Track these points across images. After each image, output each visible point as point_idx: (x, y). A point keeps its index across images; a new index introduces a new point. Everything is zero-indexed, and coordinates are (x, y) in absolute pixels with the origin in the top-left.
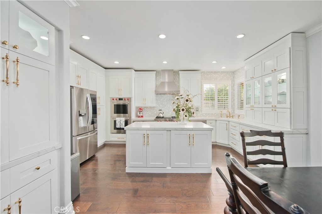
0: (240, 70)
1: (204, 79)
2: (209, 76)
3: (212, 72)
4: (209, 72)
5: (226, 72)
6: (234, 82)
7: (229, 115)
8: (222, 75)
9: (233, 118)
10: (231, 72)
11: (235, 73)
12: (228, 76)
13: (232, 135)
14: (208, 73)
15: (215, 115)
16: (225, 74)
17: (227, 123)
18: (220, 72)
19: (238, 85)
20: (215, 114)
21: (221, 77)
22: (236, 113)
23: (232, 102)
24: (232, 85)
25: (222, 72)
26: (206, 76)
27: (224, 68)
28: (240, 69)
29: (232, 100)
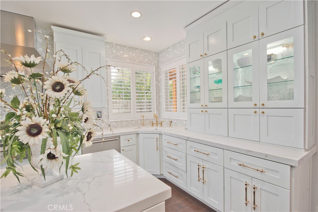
0: (169, 50)
1: (111, 56)
2: (121, 52)
3: (125, 46)
4: (120, 45)
5: (147, 51)
6: (159, 68)
7: (155, 122)
8: (142, 55)
9: (161, 126)
10: (154, 53)
11: (160, 55)
12: (150, 58)
13: (168, 158)
14: (119, 47)
15: (133, 122)
16: (146, 54)
17: (158, 137)
18: (138, 49)
19: (166, 74)
20: (132, 120)
21: (141, 59)
22: (163, 117)
23: (157, 100)
24: (157, 74)
25: (142, 50)
26: (114, 51)
27: (147, 39)
28: (169, 48)
29: (157, 97)
